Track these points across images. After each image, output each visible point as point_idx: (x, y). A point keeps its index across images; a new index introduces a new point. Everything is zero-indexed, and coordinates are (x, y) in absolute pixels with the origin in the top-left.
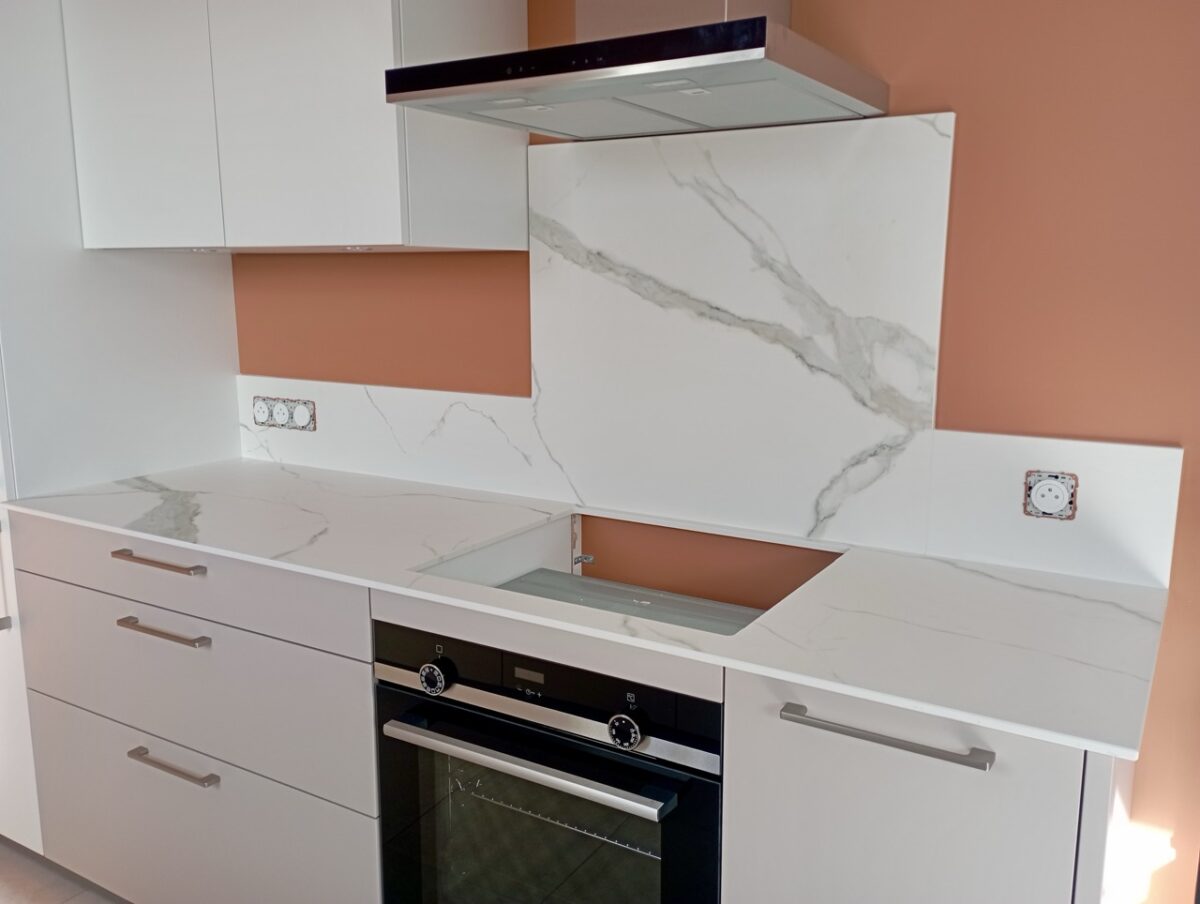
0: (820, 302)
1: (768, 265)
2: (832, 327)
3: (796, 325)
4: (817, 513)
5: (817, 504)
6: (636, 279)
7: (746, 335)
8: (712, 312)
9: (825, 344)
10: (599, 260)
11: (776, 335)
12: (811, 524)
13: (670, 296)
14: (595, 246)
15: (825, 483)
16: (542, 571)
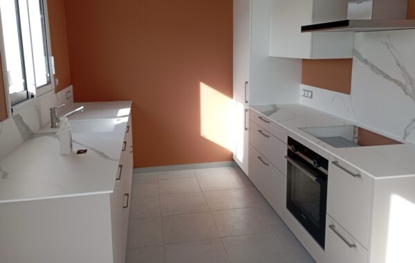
0: (409, 76)
1: (399, 65)
2: (411, 83)
3: (404, 82)
4: (405, 133)
5: (405, 131)
6: (373, 67)
7: (393, 83)
8: (387, 77)
9: (409, 87)
10: (365, 61)
11: (399, 84)
12: (403, 136)
13: (379, 72)
14: (365, 58)
15: (407, 125)
16: (340, 137)
